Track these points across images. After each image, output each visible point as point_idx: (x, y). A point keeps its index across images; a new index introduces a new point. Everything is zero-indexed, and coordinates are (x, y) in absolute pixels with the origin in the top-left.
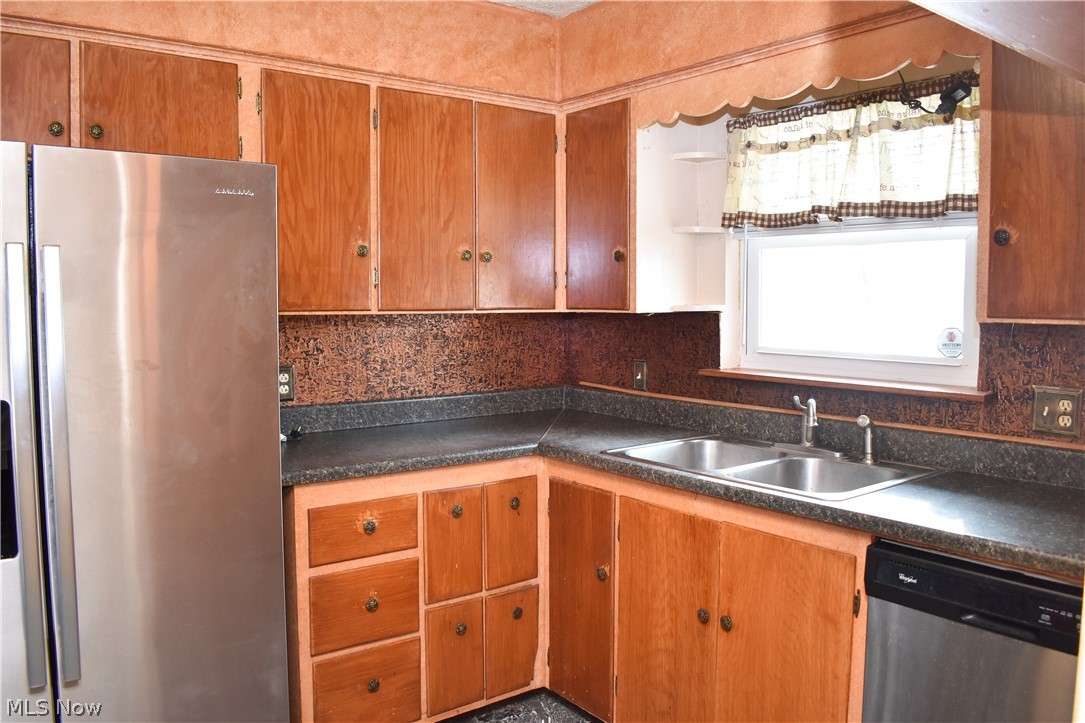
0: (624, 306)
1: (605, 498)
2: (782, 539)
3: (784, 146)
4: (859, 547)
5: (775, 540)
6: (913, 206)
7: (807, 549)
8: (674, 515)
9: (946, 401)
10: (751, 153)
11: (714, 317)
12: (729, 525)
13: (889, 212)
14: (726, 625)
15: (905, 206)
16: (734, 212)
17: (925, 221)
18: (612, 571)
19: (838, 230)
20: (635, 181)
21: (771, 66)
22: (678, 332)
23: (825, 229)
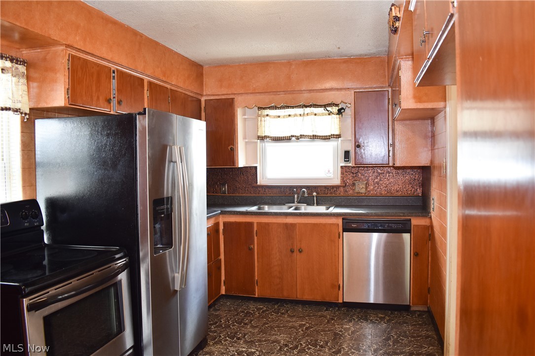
0: (234, 165)
1: (250, 224)
2: (317, 224)
3: (279, 117)
4: (339, 221)
5: (314, 224)
6: (321, 136)
7: (325, 225)
8: (279, 224)
9: (333, 187)
10: (268, 118)
11: (256, 168)
12: (299, 224)
13: (314, 137)
14: (300, 251)
15: (319, 136)
16: (264, 135)
17: (324, 140)
18: (254, 246)
19: (297, 142)
20: (237, 125)
21: (290, 96)
22: (240, 173)
23: (294, 141)
